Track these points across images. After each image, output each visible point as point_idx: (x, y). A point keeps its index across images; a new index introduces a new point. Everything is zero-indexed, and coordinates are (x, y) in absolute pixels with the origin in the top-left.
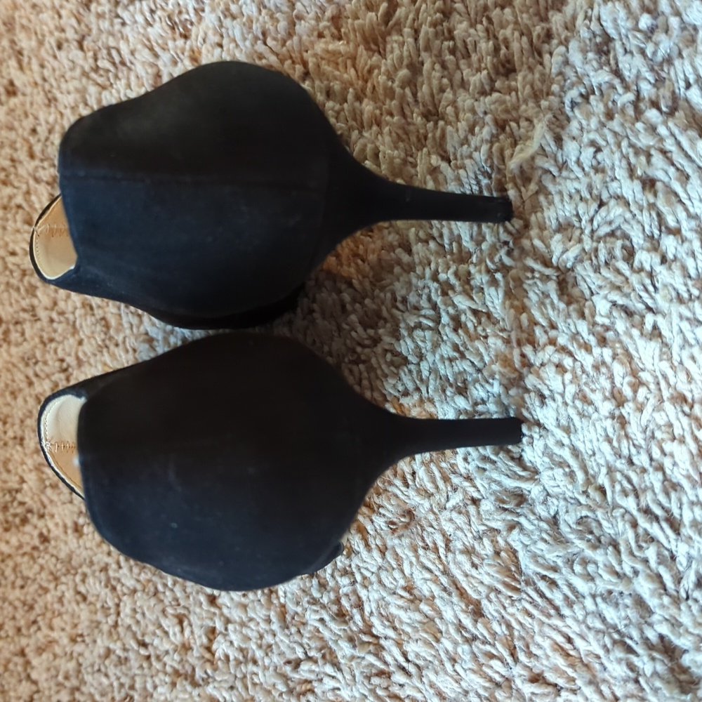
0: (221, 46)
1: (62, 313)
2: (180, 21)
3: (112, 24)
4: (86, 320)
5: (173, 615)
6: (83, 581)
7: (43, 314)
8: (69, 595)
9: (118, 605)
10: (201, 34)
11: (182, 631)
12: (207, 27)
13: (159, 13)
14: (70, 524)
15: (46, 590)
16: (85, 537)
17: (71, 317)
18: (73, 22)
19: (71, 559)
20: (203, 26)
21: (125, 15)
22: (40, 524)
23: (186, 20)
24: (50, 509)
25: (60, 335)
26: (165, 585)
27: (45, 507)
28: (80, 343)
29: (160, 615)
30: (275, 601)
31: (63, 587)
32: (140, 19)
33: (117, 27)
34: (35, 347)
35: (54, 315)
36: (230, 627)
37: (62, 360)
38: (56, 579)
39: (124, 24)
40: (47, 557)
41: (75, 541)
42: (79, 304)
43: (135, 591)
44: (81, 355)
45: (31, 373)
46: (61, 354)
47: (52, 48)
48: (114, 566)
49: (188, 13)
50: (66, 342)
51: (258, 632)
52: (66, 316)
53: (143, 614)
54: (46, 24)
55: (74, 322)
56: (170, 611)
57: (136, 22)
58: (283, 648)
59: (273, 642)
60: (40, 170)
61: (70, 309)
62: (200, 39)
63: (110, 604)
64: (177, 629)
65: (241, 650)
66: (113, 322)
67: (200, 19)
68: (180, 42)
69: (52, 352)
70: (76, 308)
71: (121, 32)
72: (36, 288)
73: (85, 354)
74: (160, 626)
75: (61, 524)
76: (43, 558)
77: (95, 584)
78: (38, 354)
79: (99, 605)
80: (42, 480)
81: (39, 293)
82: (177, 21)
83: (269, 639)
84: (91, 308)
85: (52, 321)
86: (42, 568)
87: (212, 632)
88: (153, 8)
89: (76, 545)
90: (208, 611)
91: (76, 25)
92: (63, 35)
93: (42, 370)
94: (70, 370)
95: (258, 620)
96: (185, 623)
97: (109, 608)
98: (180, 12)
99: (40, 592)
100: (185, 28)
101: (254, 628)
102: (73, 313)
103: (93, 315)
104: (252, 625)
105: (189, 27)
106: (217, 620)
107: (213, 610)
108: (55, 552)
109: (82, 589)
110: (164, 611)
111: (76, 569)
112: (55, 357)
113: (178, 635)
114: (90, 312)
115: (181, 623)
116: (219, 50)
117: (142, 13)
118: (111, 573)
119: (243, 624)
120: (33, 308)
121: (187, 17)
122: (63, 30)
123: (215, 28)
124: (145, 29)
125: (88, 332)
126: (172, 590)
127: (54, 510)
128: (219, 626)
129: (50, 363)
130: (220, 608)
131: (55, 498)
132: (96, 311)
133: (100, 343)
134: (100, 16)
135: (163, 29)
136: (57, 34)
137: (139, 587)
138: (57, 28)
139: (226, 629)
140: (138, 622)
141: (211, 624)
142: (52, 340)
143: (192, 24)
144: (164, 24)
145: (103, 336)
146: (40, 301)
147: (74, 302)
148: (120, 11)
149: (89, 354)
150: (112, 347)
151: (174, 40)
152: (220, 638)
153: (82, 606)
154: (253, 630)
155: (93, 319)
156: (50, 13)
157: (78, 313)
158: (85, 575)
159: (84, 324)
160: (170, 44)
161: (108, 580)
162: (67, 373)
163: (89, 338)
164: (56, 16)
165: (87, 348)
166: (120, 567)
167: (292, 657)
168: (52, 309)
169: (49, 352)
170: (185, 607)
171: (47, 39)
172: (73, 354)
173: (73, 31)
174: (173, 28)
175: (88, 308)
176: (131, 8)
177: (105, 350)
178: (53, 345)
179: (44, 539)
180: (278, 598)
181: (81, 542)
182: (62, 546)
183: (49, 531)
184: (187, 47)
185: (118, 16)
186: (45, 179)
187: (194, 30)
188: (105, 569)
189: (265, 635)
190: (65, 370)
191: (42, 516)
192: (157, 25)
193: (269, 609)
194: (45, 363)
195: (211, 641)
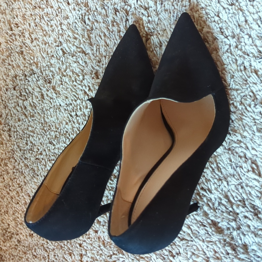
0: (62, 84)
2: (48, 79)
3: (25, 82)
4: (26, 170)
5: (68, 254)
6: (35, 251)
7: (11, 172)
8: (31, 257)
9: (48, 256)
10: (55, 82)
11: (71, 258)
12: (57, 80)
13: (40, 77)
14: (28, 234)
15: (22, 258)
16: (34, 237)
17: (21, 170)
18: (11, 82)
19: (29, 246)
20: (55, 79)
21: (30, 79)
22: (18, 237)
23: (49, 78)
24: (20, 231)
25: (17, 176)
26: (64, 245)
27: (18, 231)
28: (25, 177)
29: (64, 254)
30: (101, 240)
31: (28, 255)
32: (34, 79)
33: (27, 83)
34: (9, 182)
35: (15, 171)
36: (88, 252)
37: (19, 184)
38: (25, 253)
39: (29, 81)
40: (21, 247)
41: (31, 239)
42: (23, 166)
43: (54, 249)
44: (26, 181)
45: (8, 190)
46: (18, 182)
47: (4, 91)
48: (46, 243)
49: (50, 76)
50: (20, 178)
51: (97, 251)
52: (19, 170)
53: (58, 256)
54: (2, 84)
55: (22, 171)
56: (67, 252)
57: (33, 80)
58: (106, 253)
59: (102, 253)
60: (4, 127)
61: (20, 167)
62: (55, 83)
63: (46, 255)
64: (70, 257)
65: (92, 258)
66: (36, 169)
67: (54, 78)
68: (49, 85)
69: (15, 182)
70: (22, 167)
71: (28, 84)
72: (7, 163)
73: (27, 180)
74: (64, 258)
75: (25, 235)
76: (20, 247)
77: (39, 251)
78: (10, 184)
79: (42, 257)
80: (16, 223)
81: (9, 165)
82: (46, 79)
83: (100, 252)
84: (28, 166)
85: (14, 173)
86: (19, 251)
87: (81, 255)
88: (38, 76)
89: (31, 240)
90: (80, 249)
91: (12, 84)
92: (8, 87)
93: (12, 189)
94: (22, 186)
95: (97, 247)
96: (72, 255)
97: (46, 257)
98: (47, 76)
99: (20, 259)
100: (49, 81)
101: (95, 250)
102: (21, 169)
103: (28, 168)
104: (95, 249)
105: (51, 80)
106: (83, 251)
107: (81, 248)
108: (24, 245)
109: (35, 254)
110: (65, 253)
111: (32, 248)
112: (16, 184)
113: (71, 259)
114: (27, 167)
115: (71, 255)
117: (35, 78)
118: (45, 246)
119: (91, 250)
120: (7, 170)
121: (50, 77)
122: (7, 85)
123: (59, 80)
124: (37, 82)
125: (27, 173)
126: (67, 246)
127: (22, 232)
128: (84, 252)
129: (15, 186)
130: (83, 247)
131: (22, 228)
132: (29, 167)
133: (32, 176)
134: (20, 80)
135: (42, 81)
136: (6, 87)
137: (55, 248)
138: (5, 85)
139: (86, 253)
140: (56, 259)
141: (81, 253)
142: (14, 179)
143: (51, 79)
144: (43, 80)
145: (33, 174)
146: (9, 167)
147: (21, 165)
148: (27, 78)
149: (28, 180)
150: (36, 177)
151: (47, 84)
152: (84, 256)
153: (36, 259)
154: (95, 251)
155: (29, 169)
156: (3, 81)
157: (23, 168)
158: (35, 249)
159: (25, 171)
160: (46, 85)
161: (44, 248)
162: (21, 188)
163: (28, 175)
164: (5, 81)
165: (28, 178)
166: (48, 243)
167: (109, 255)
168: (14, 169)
169: (14, 182)
170: (71, 250)
171: (2, 89)
172: (23, 181)
173: (11, 85)
174: (45, 81)
175: (27, 166)
176: (31, 77)
177: (34, 178)
178: (15, 180)
179: (19, 241)
180: (102, 239)
181: (33, 239)
182: (26, 242)
183: (20, 239)
184: (51, 86)
185: (27, 79)
186: (6, 130)
187: (52, 81)
188: (42, 245)
189: (99, 251)
190: (20, 187)
191: (18, 234)
192: (41, 81)
193: (99, 243)
194: (13, 186)
195: (81, 258)
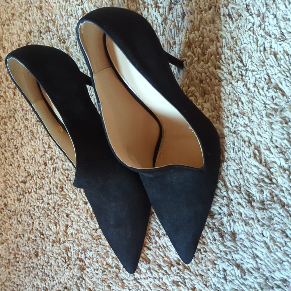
0: (76, 45)
1: (16, 130)
2: (63, 38)
3: (39, 39)
4: (25, 131)
5: (53, 223)
6: (20, 217)
7: (9, 131)
8: (15, 222)
9: (33, 223)
10: (69, 42)
11: (56, 228)
12: (72, 40)
13: (55, 36)
14: (16, 199)
15: (6, 222)
16: (22, 202)
17: (20, 131)
18: (25, 38)
19: (16, 211)
20: (70, 40)
21: (44, 36)
22: (5, 200)
23: (64, 38)
24: (8, 195)
25: (15, 137)
26: (51, 213)
27: (6, 194)
28: (22, 139)
29: (49, 223)
30: (89, 212)
31: (13, 220)
32: (49, 37)
33: (41, 40)
34: (6, 142)
35: (13, 131)
36: (74, 223)
37: (15, 146)
38: (10, 218)
39: (43, 39)
40: (7, 211)
41: (18, 204)
42: (23, 127)
43: (40, 217)
44: (23, 143)
45: (3, 150)
46: (15, 143)
47: (16, 46)
48: (33, 210)
49: (65, 36)
50: (17, 139)
51: (83, 223)
52: (18, 131)
53: (43, 224)
54: (15, 39)
55: (21, 133)
56: (52, 221)
57: (47, 38)
58: (92, 226)
59: (88, 226)
60: (10, 84)
61: (20, 128)
62: (69, 44)
63: (31, 222)
64: (55, 227)
65: (77, 230)
66: (35, 131)
67: (69, 38)
68: (62, 44)
69: (12, 143)
70: (21, 128)
71: (41, 41)
72: (7, 122)
73: (24, 143)
74: (49, 227)
75: (12, 199)
76: (5, 211)
77: (25, 217)
78: (7, 144)
79: (26, 224)
80: (6, 185)
81: (8, 124)
82: (61, 38)
83: (87, 225)
84: (27, 128)
85: (12, 133)
86: (5, 215)
87: (67, 226)
88: (54, 34)
89: (18, 205)
90: (66, 219)
91: (26, 39)
92: (21, 42)
93: (7, 149)
94: (18, 148)
95: (84, 219)
96: (58, 225)
97: (30, 224)
98: (63, 36)
99: (4, 223)
100: (64, 40)
101: (82, 222)
102: (21, 130)
103: (28, 130)
104: (81, 221)
105: (65, 40)
106: (69, 221)
107: (68, 218)
108: (10, 209)
109: (20, 220)
110: (50, 221)
111: (18, 213)
112: (13, 144)
113: (55, 229)
114: (27, 129)
115: (56, 225)
116: (76, 46)
117: (50, 35)
118: (31, 212)
119: (78, 222)
120: (5, 129)
121: (65, 37)
122: (20, 41)
123: (74, 41)
124: (51, 40)
125: (25, 135)
126: (54, 215)
127: (10, 195)
128: (70, 224)
129: (11, 146)
130: (70, 218)
131: (11, 191)
132: (29, 128)
133: (30, 138)
134: (35, 36)
135: (57, 40)
136: (19, 42)
137: (42, 215)
138: (18, 40)
139: (72, 224)
140: (41, 227)
141: (67, 223)
142: (12, 139)
143: (66, 39)
144: (57, 39)
145: (31, 136)
146: (8, 127)
147: (21, 126)
148: (42, 35)
149: (26, 142)
150: (34, 140)
151: (60, 44)
152: (70, 228)
153: (20, 225)
154: (81, 223)
155: (28, 131)
156: (16, 35)
157: (22, 130)
158: (21, 215)
159: (24, 133)
160: (59, 45)
161: (30, 214)
162: (17, 149)
163: (26, 137)
164: (18, 36)
165: (25, 140)
166: (35, 210)
167: (95, 228)
168: (12, 129)
169: (11, 143)
170: (57, 220)
171: (15, 43)
172: (20, 143)
173: (25, 41)
174: (60, 41)
175: (26, 128)
176: (46, 34)
177: (32, 141)
178: (12, 141)
179: (6, 205)
180: (90, 211)
181: (20, 204)
182: (13, 206)
183: (8, 202)
184: (65, 46)
185: (41, 36)
186: (12, 87)
187: (67, 41)
188: (29, 211)
189: (86, 224)
190: (16, 148)
191: (6, 197)
192: (55, 39)
193: (87, 215)
194: (9, 147)
195: (66, 230)
